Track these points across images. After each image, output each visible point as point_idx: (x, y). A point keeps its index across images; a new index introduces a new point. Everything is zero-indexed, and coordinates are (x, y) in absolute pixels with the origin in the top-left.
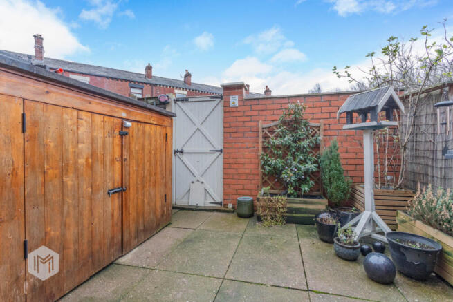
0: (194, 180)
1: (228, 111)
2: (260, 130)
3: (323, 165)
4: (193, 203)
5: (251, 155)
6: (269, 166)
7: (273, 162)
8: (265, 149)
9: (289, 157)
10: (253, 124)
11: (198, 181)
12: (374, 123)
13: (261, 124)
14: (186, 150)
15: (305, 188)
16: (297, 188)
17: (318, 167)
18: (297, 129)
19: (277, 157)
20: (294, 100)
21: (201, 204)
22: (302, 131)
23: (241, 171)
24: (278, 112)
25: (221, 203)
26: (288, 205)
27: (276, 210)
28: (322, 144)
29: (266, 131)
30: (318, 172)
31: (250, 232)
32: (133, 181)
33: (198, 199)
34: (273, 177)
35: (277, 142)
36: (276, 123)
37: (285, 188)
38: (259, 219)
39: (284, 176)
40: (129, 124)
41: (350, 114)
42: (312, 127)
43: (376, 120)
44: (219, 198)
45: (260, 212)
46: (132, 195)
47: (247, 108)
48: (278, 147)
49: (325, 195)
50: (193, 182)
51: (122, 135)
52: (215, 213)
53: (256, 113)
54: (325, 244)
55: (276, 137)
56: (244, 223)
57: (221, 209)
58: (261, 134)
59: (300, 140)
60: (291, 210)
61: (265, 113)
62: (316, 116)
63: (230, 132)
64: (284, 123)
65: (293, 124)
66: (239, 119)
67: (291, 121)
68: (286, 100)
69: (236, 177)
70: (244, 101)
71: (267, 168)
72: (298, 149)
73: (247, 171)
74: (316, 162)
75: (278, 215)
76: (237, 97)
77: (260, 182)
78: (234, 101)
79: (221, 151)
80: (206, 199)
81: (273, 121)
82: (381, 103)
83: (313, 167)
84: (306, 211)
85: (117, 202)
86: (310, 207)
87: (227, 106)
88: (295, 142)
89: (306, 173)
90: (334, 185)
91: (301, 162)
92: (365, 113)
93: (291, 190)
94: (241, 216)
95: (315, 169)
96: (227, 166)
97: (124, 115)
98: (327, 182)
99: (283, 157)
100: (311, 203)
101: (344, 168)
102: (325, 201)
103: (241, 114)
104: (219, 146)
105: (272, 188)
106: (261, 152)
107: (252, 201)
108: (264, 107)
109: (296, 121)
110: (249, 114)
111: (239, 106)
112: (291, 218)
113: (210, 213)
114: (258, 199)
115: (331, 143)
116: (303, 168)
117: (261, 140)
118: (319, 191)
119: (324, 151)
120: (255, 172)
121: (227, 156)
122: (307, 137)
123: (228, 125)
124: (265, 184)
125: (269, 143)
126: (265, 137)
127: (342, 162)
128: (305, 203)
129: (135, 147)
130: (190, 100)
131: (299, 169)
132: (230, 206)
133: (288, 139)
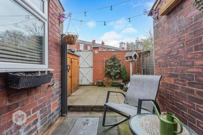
0: (84, 76)
1: (94, 55)
2: (104, 61)
3: (121, 70)
4: (83, 84)
5: (101, 68)
6: (107, 71)
7: (108, 70)
8: (105, 66)
9: (113, 69)
10: (102, 59)
11: (85, 76)
12: (132, 60)
13: (105, 59)
14: (80, 67)
15: (117, 77)
16: (115, 77)
17: (120, 71)
18: (115, 60)
19: (109, 68)
20: (113, 52)
21: (86, 84)
22: (116, 61)
23: (99, 73)
24: (110, 55)
25: (92, 83)
26: (112, 82)
27: (109, 83)
28: (121, 65)
29: (106, 61)
30: (120, 73)
31: (102, 89)
32: (73, 75)
33: (84, 82)
34: (108, 75)
35: (109, 64)
36: (109, 59)
37: (112, 77)
38: (104, 86)
39: (111, 74)
40: (73, 60)
41: (127, 57)
42: (119, 60)
44: (91, 81)
45: (105, 84)
46: (73, 78)
47: (100, 54)
48: (109, 66)
50: (83, 77)
51: (71, 62)
52: (91, 86)
53: (103, 56)
54: (121, 90)
55: (109, 63)
56: (100, 88)
57: (93, 85)
58: (104, 62)
59: (115, 64)
60: (113, 83)
61: (105, 56)
62: (120, 57)
63: (95, 61)
64: (111, 59)
65: (113, 59)
66: (98, 57)
67: (113, 58)
68: (112, 52)
69: (97, 75)
70: (99, 52)
71: (106, 72)
72: (115, 66)
73: (101, 73)
74: (120, 70)
75: (110, 85)
76: (97, 51)
77: (104, 76)
78: (96, 52)
79: (92, 67)
80: (87, 82)
81: (108, 58)
82: (133, 56)
83: (119, 71)
84: (117, 83)
85: (71, 79)
86: (118, 82)
87: (94, 53)
88: (114, 64)
89: (117, 73)
90: (124, 76)
91: (116, 70)
92: (131, 57)
93: (113, 78)
94: (99, 86)
95: (119, 72)
96: (94, 72)
97: (71, 57)
98: (122, 75)
99: (111, 69)
101: (127, 71)
102: (122, 80)
103: (98, 56)
104: (92, 65)
105: (108, 78)
106: (105, 67)
107: (102, 82)
108: (105, 54)
109: (114, 58)
110: (101, 56)
111: (98, 53)
112: (113, 85)
113: (89, 86)
114: (104, 80)
115: (123, 65)
116: (116, 71)
117: (104, 64)
118: (120, 78)
119: (122, 67)
120: (103, 73)
121: (94, 68)
122: (117, 63)
123: (94, 59)
124: (106, 76)
125: (107, 64)
126: (106, 63)
127: (126, 70)
128: (117, 81)
129: (73, 66)
131: (115, 72)
132: (95, 84)
133: (112, 63)
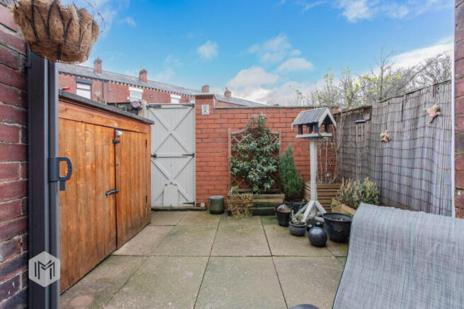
0: (168, 182)
1: (199, 118)
2: (230, 137)
3: (281, 166)
4: (167, 204)
5: (221, 158)
6: (238, 168)
7: (241, 164)
8: (233, 153)
9: (254, 161)
10: (223, 130)
11: (171, 183)
12: (317, 135)
13: (231, 132)
14: (158, 154)
15: (268, 186)
16: (261, 187)
17: (277, 168)
18: (260, 136)
19: (244, 160)
20: (257, 111)
21: (175, 205)
22: (265, 138)
23: (212, 173)
24: (245, 121)
25: (193, 203)
26: (254, 201)
27: (244, 205)
28: (280, 149)
29: (234, 137)
30: (277, 172)
31: (223, 225)
32: (123, 186)
33: (171, 200)
34: (241, 178)
35: (244, 147)
36: (243, 130)
37: (251, 187)
38: (230, 214)
39: (250, 176)
40: (120, 133)
41: (300, 126)
42: (272, 135)
43: (318, 132)
44: (191, 198)
45: (231, 208)
46: (122, 196)
47: (217, 116)
48: (245, 152)
49: (282, 191)
50: (166, 185)
51: (115, 143)
52: (189, 212)
53: (225, 121)
54: (282, 228)
55: (244, 142)
56: (217, 219)
57: (195, 208)
58: (230, 140)
59: (263, 145)
60: (256, 205)
61: (233, 121)
62: (276, 125)
63: (200, 139)
64: (250, 131)
65: (257, 132)
66: (210, 126)
67: (256, 129)
68: (252, 111)
69: (208, 179)
70: (214, 110)
71: (235, 169)
72: (262, 153)
73: (218, 173)
74: (275, 164)
75: (246, 210)
76: (208, 106)
77: (229, 183)
78: (206, 109)
79: (193, 155)
80: (179, 200)
81: (240, 129)
82: (321, 120)
83: (273, 168)
84: (269, 205)
85: (112, 202)
86: (272, 201)
87: (198, 113)
88: (259, 147)
89: (268, 173)
90: (290, 182)
91: (264, 164)
92: (312, 126)
93: (256, 189)
94: (213, 213)
95: (275, 170)
96: (199, 169)
97: (116, 125)
98: (284, 180)
99: (249, 160)
100: (272, 198)
101: (296, 168)
102: (283, 195)
103: (212, 121)
104: (191, 150)
105: (240, 187)
106: (230, 156)
107: (223, 200)
108: (232, 117)
109: (259, 129)
110: (220, 121)
111: (210, 114)
112: (258, 211)
113: (185, 212)
114: (229, 197)
115: (287, 149)
116: (265, 169)
117: (230, 145)
118: (278, 188)
119: (282, 154)
120: (225, 173)
121: (199, 160)
122: (269, 143)
123: (199, 131)
124: (234, 184)
125: (237, 147)
126: (234, 142)
127: (296, 163)
128: (268, 198)
129: (124, 154)
130: (162, 107)
131: (262, 170)
132: (203, 205)
133: (253, 144)
